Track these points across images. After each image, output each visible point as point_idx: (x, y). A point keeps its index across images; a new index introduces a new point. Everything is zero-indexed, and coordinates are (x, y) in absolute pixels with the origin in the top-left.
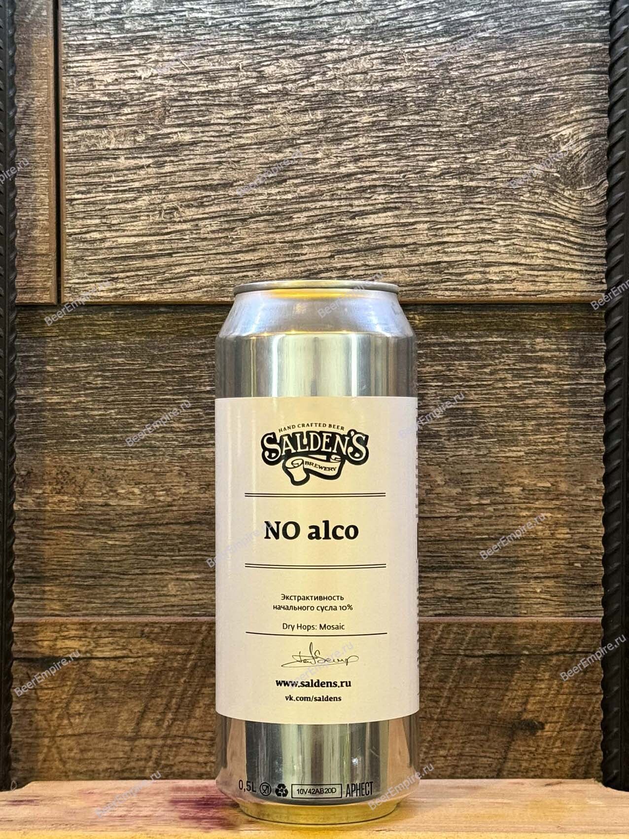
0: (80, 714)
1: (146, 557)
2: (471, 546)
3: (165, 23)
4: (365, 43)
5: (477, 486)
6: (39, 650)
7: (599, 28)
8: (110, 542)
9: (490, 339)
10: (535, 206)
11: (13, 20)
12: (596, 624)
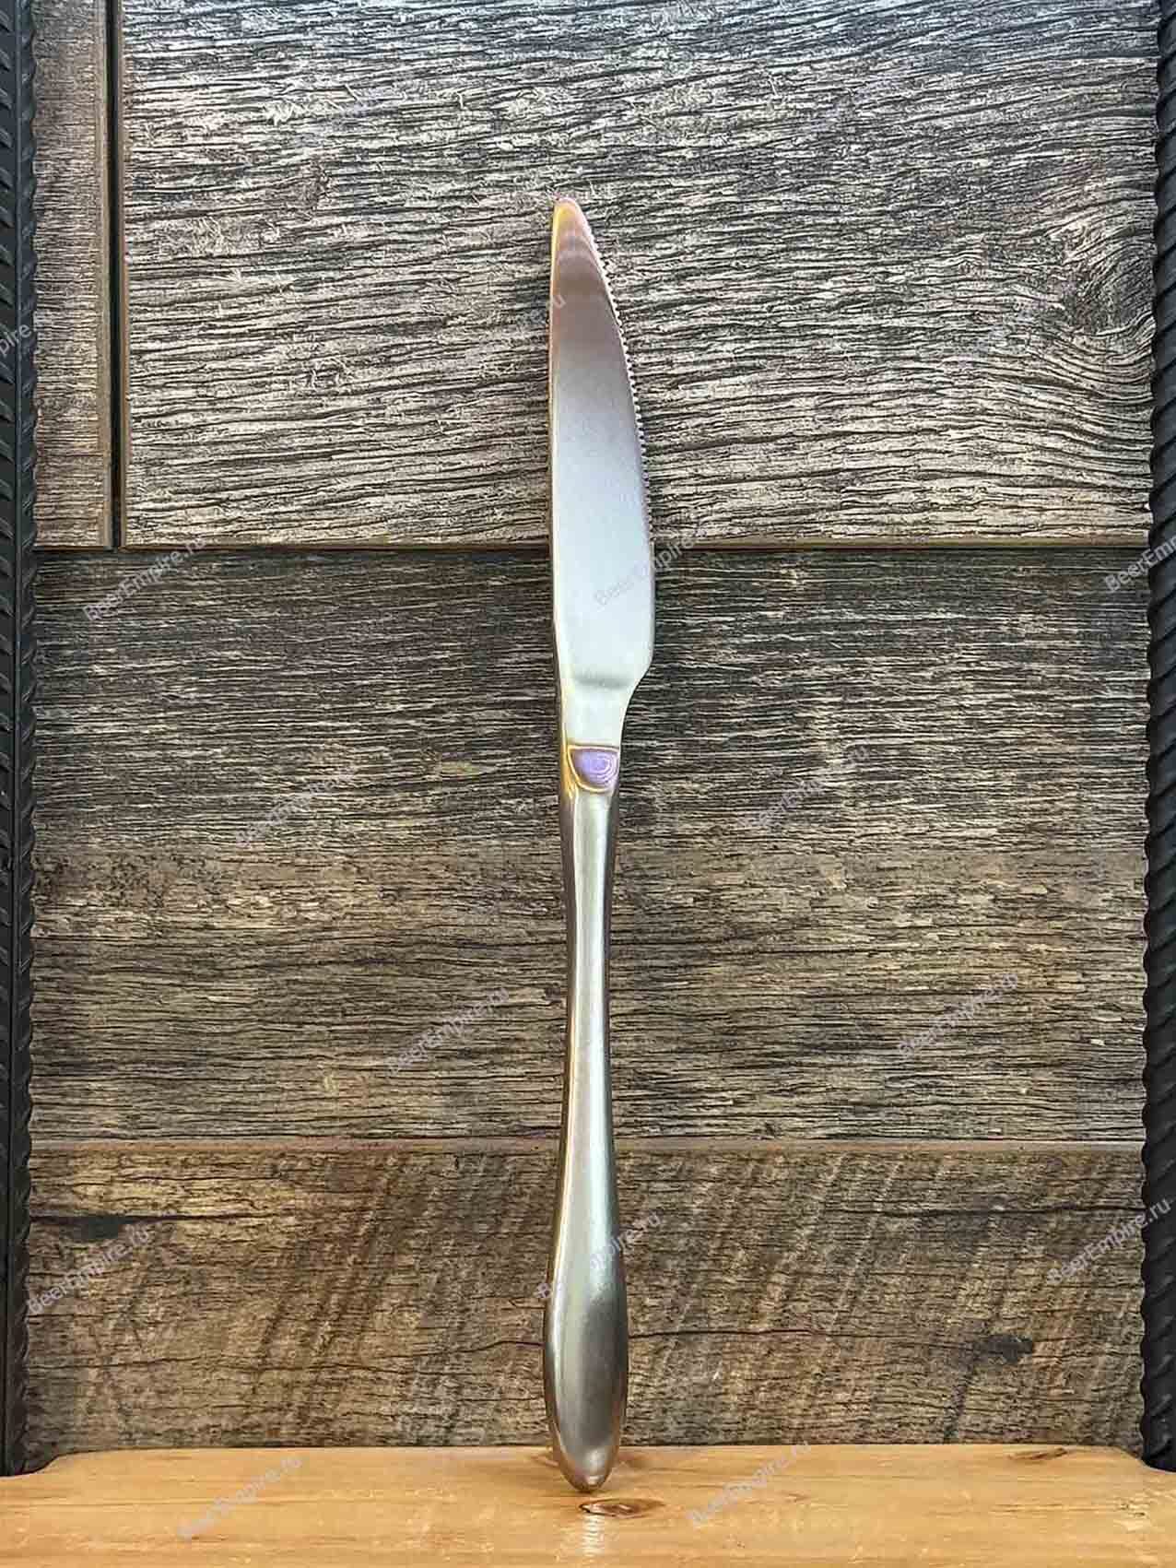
0: (156, 1324)
1: (279, 1027)
2: (896, 1006)
3: (319, 19)
4: (697, 56)
5: (906, 894)
6: (79, 1202)
7: (1139, 29)
8: (211, 998)
9: (933, 616)
10: (1017, 366)
11: (29, 14)
12: (1132, 1155)
